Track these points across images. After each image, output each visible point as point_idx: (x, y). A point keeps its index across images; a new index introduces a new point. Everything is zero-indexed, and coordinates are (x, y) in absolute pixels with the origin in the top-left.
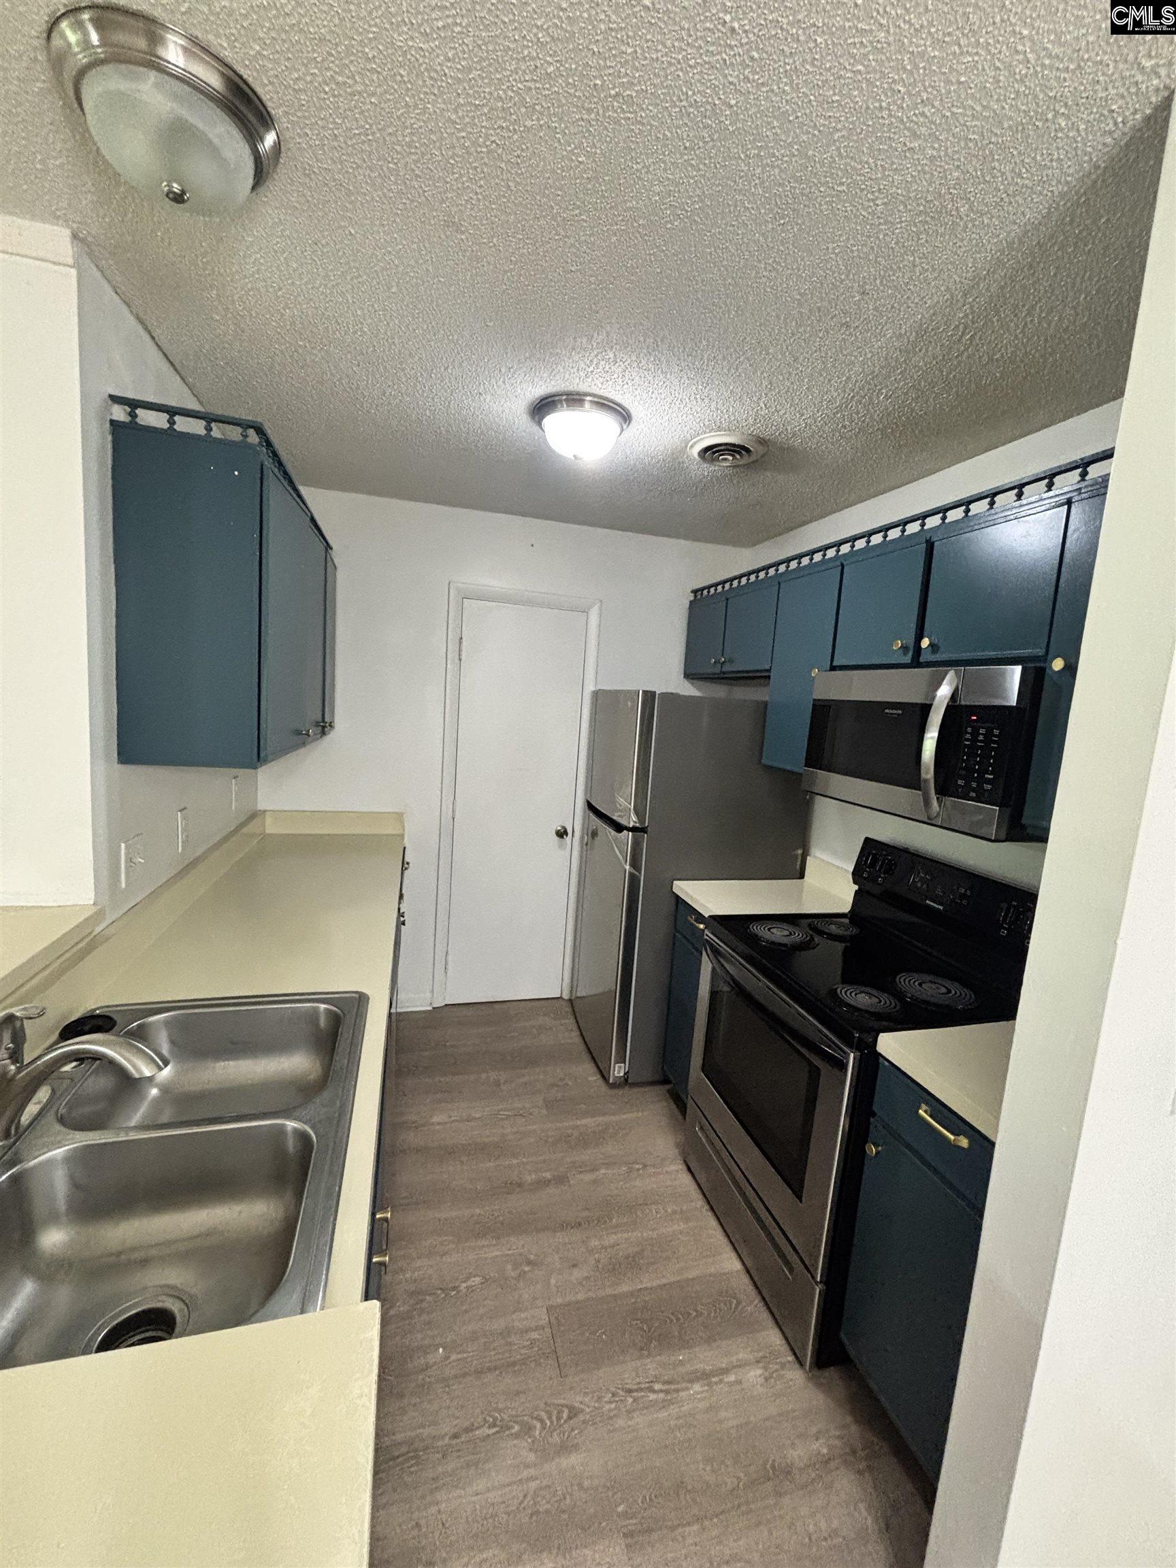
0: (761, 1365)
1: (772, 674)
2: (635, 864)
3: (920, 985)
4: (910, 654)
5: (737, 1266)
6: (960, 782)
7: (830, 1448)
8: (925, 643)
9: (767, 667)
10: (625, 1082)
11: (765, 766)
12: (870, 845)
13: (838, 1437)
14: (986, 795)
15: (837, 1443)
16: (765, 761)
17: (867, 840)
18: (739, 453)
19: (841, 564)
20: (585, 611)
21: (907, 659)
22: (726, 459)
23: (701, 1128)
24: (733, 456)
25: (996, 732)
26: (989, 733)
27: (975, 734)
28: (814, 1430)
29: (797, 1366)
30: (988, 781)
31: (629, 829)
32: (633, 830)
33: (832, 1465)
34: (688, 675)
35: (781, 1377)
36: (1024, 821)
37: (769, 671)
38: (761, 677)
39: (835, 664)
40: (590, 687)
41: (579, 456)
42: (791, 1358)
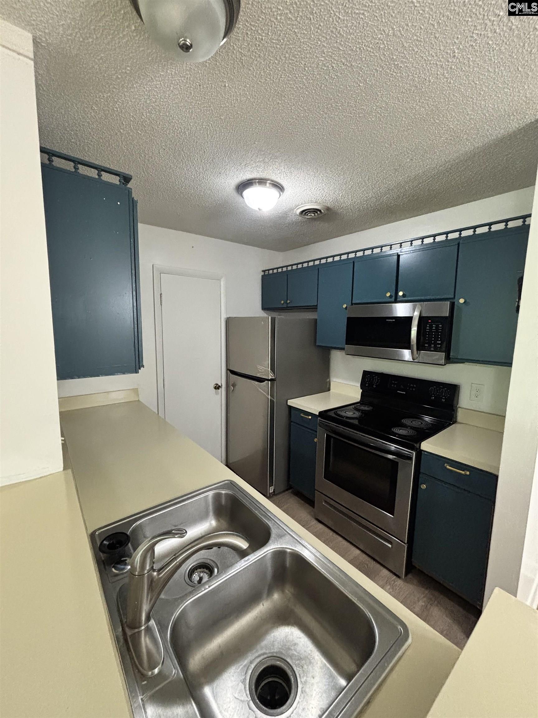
0: (388, 584)
1: (318, 307)
2: (272, 395)
3: (411, 422)
4: (394, 298)
5: (358, 552)
6: (426, 345)
7: (424, 602)
8: (401, 293)
9: (316, 305)
10: (274, 494)
11: (318, 346)
12: (365, 373)
13: (424, 597)
14: (438, 349)
15: (425, 599)
16: (317, 344)
17: (364, 371)
18: (317, 212)
19: (353, 262)
20: (220, 280)
21: (393, 299)
22: (311, 215)
23: (326, 502)
24: (314, 214)
25: (440, 326)
26: (437, 327)
27: (431, 327)
28: (416, 599)
29: (398, 579)
30: (439, 344)
31: (268, 380)
32: (271, 380)
33: (428, 607)
34: (264, 308)
35: (396, 585)
36: (450, 356)
37: (317, 306)
38: (314, 308)
39: (353, 302)
40: (224, 316)
41: (261, 208)
42: (395, 577)
